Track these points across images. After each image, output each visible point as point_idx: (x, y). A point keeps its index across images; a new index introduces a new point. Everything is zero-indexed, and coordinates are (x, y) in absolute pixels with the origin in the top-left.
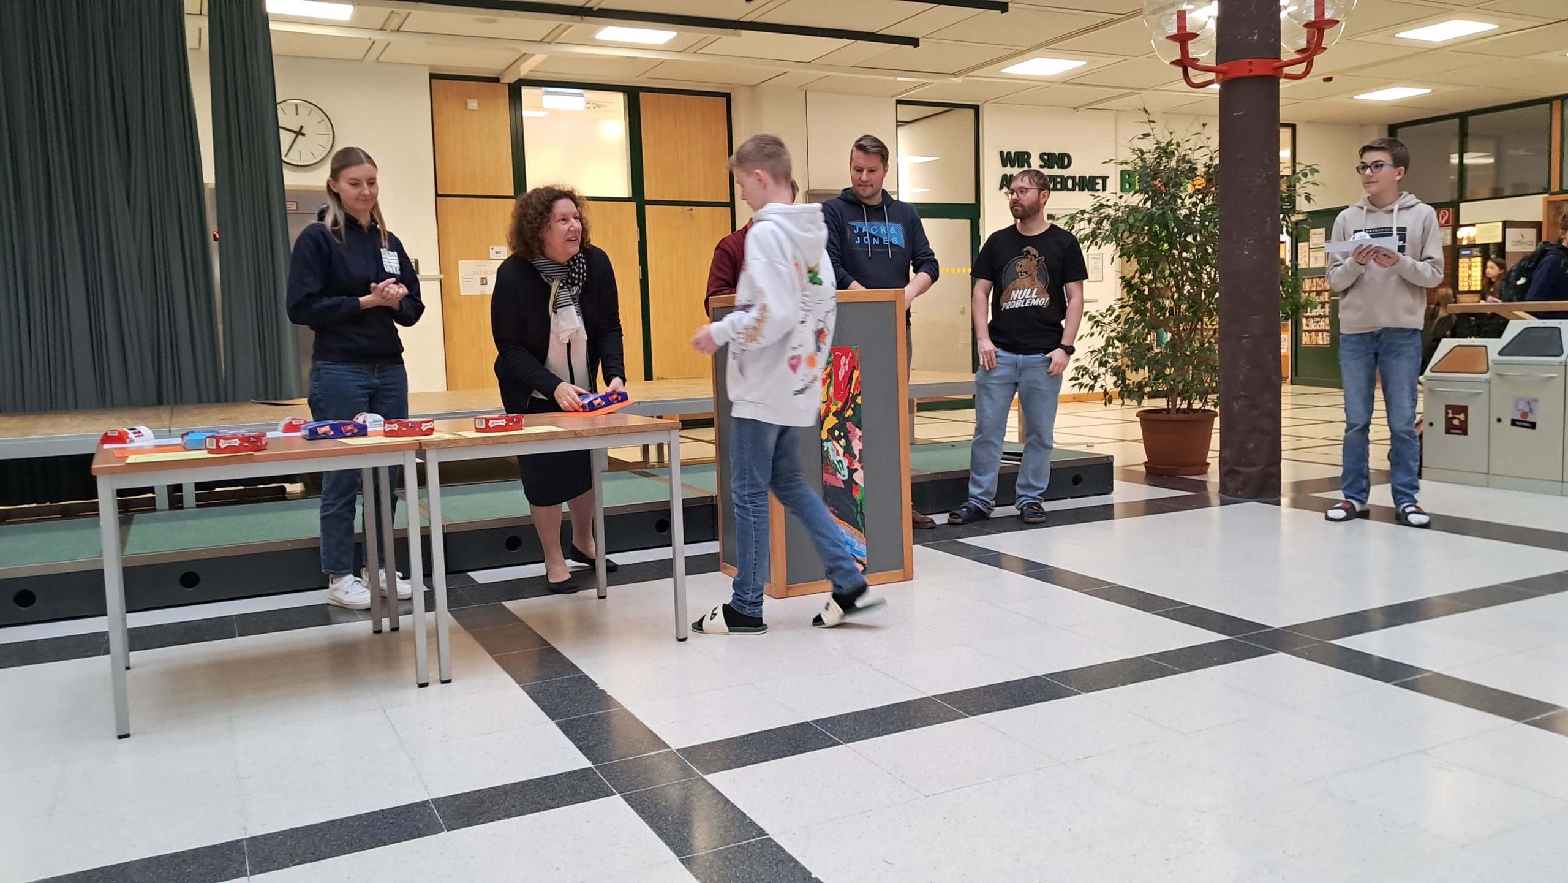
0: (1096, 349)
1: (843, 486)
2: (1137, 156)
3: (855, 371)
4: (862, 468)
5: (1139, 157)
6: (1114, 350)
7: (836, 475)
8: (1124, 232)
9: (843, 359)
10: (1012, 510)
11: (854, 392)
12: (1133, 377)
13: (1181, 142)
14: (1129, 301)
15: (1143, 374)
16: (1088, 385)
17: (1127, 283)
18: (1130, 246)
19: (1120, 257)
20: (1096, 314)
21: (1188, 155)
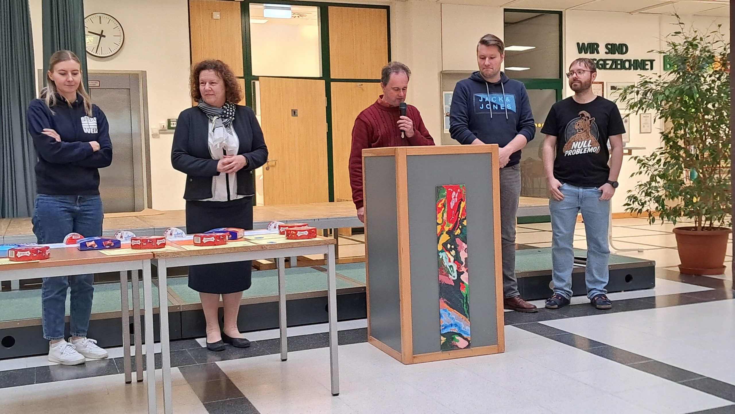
0: (643, 183)
1: (453, 284)
2: (671, 48)
3: (462, 202)
4: (467, 271)
5: (673, 48)
6: (657, 185)
7: (448, 276)
8: (662, 100)
9: (454, 193)
10: (585, 299)
11: (461, 217)
12: (670, 204)
13: (703, 38)
14: (666, 150)
15: (679, 202)
16: (637, 209)
17: (666, 137)
18: (667, 110)
19: (660, 118)
20: (643, 158)
21: (708, 46)
